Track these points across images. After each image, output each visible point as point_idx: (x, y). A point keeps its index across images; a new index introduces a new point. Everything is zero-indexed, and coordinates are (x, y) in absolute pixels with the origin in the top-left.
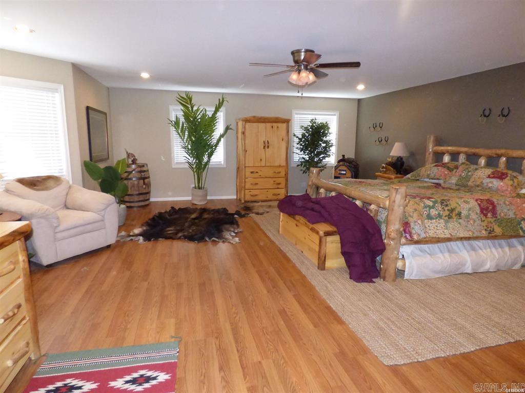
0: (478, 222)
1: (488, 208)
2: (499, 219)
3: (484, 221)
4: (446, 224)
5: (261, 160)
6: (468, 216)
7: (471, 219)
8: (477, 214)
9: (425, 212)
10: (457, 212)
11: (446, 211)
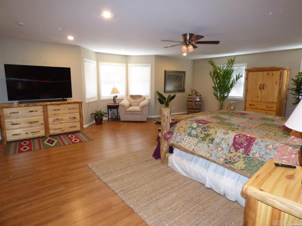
0: (225, 151)
1: (242, 144)
2: (250, 157)
3: (231, 153)
4: (198, 143)
5: (258, 97)
6: (218, 144)
7: (220, 147)
8: (228, 145)
9: (188, 130)
10: (211, 138)
11: (203, 134)
